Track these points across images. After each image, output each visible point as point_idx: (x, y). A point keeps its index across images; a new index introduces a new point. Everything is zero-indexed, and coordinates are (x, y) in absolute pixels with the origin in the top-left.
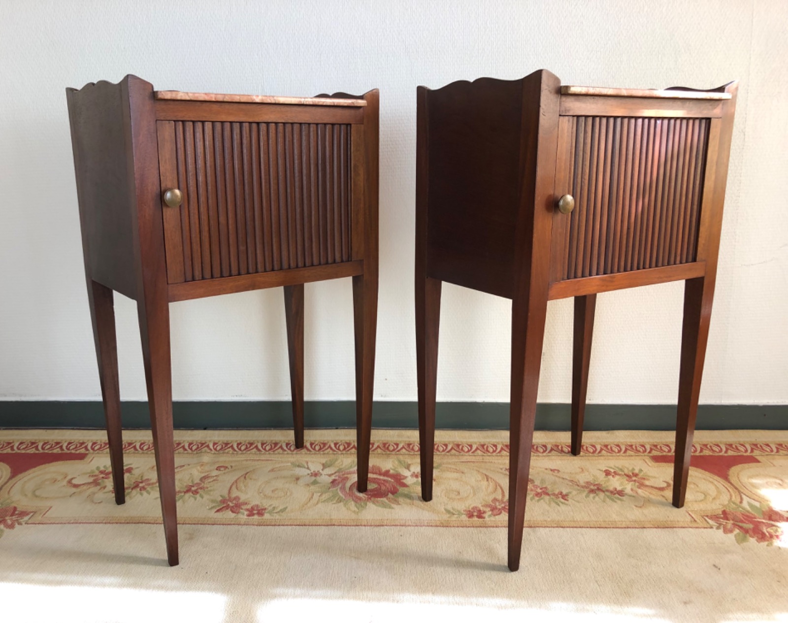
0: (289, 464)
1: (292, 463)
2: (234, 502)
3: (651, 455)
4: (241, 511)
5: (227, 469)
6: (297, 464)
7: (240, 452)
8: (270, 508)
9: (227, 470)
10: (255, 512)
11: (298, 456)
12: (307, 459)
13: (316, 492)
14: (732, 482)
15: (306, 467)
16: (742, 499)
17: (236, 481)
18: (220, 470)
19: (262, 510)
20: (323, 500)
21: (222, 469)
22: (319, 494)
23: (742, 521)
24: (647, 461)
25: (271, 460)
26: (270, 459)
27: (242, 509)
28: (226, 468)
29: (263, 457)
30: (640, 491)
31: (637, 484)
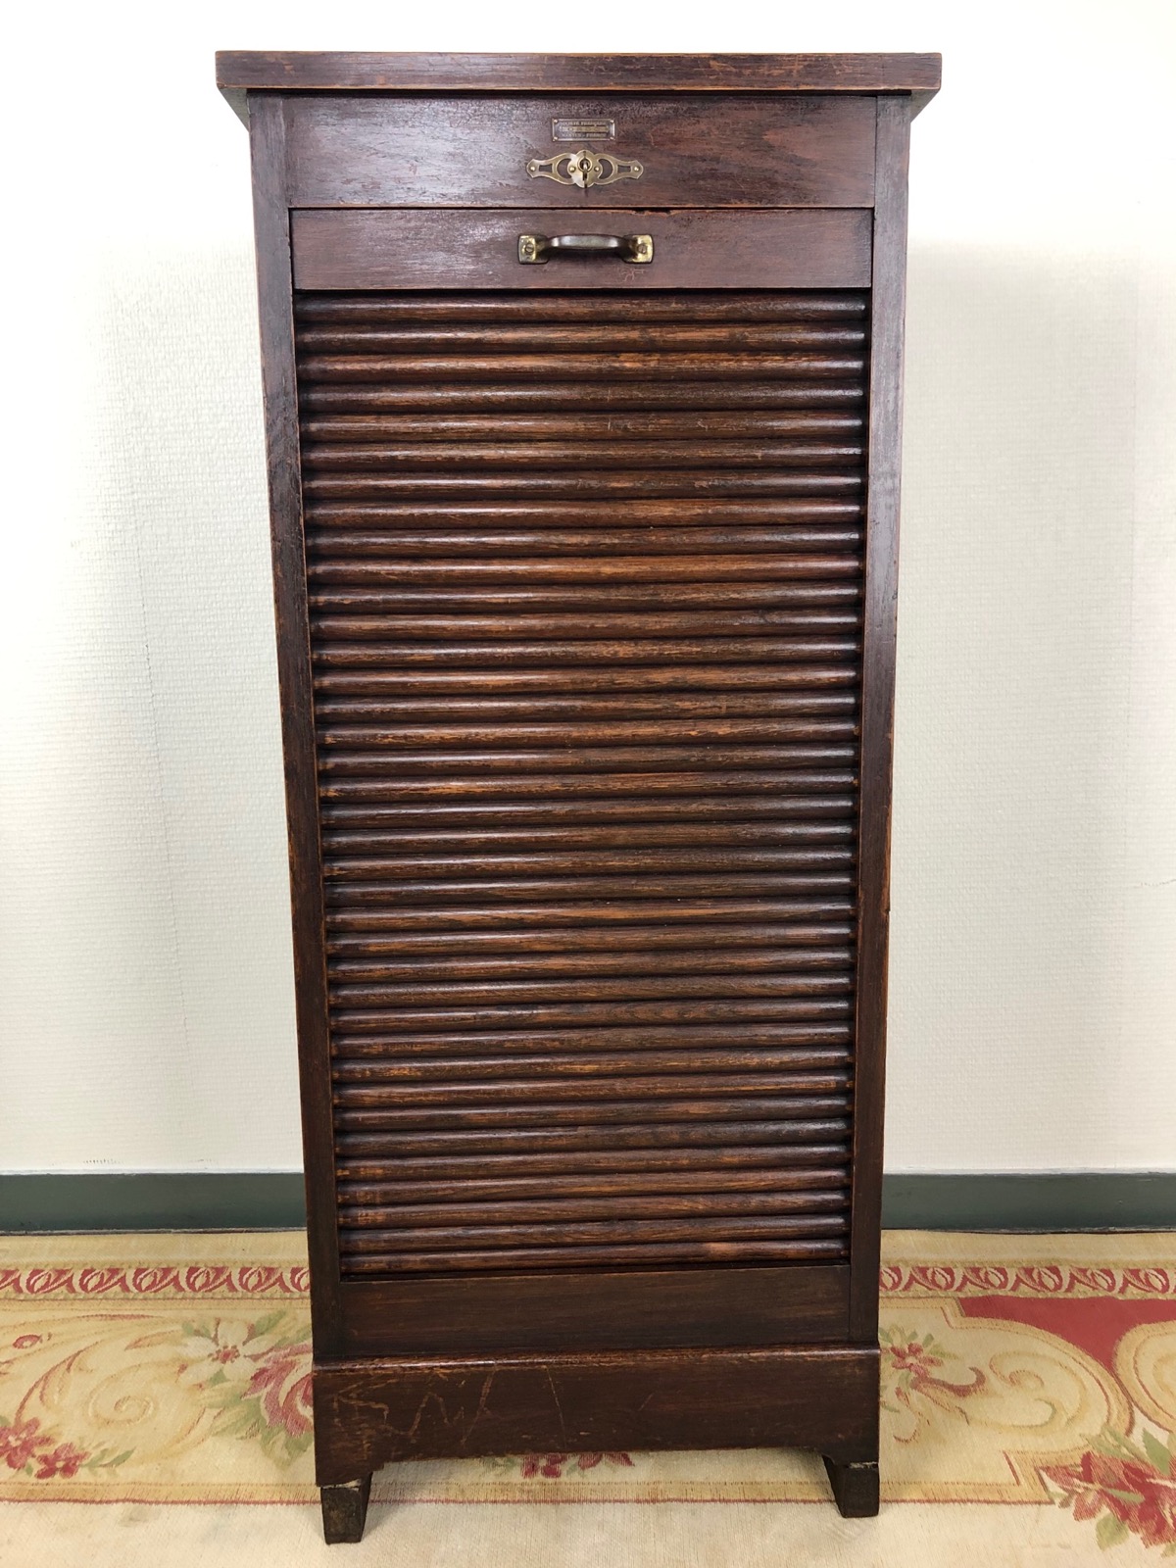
0: (178, 1327)
1: (186, 1325)
2: (23, 1435)
3: (961, 1295)
4: (31, 1461)
5: (38, 1342)
6: (195, 1326)
7: (83, 1295)
8: (95, 1454)
9: (38, 1345)
10: (60, 1464)
11: (205, 1304)
12: (219, 1314)
13: (211, 1406)
14: (1120, 1371)
15: (212, 1336)
16: (1132, 1423)
17: (46, 1377)
18: (21, 1347)
19: (78, 1457)
20: (219, 1430)
21: (27, 1343)
22: (215, 1412)
23: (1121, 1486)
24: (948, 1311)
25: (143, 1316)
26: (141, 1313)
27: (33, 1456)
28: (36, 1338)
29: (128, 1309)
30: (914, 1395)
31: (913, 1375)
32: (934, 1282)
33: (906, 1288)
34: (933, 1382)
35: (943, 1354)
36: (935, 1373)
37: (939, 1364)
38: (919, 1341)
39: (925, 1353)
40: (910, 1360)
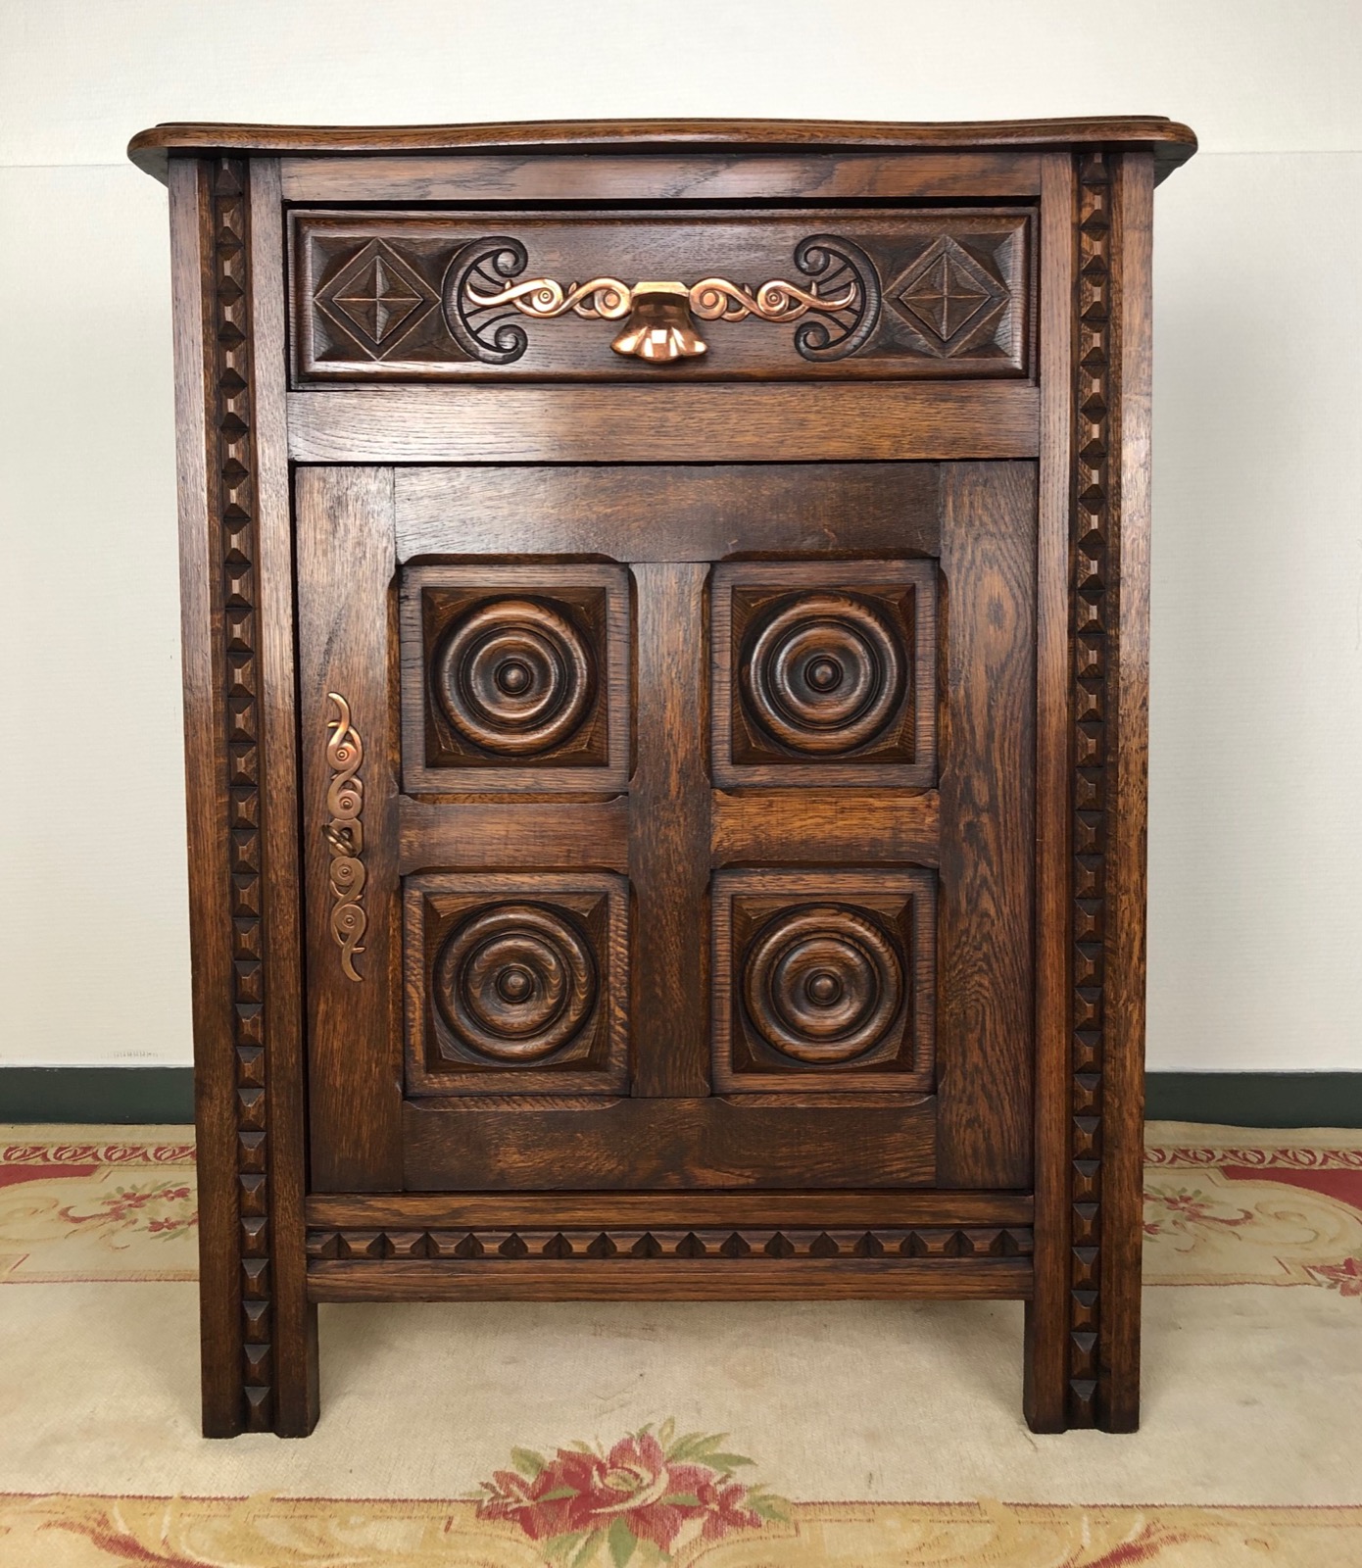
3: (1222, 1164)
24: (1213, 1175)
30: (1189, 1225)
31: (1187, 1214)
32: (1196, 1158)
33: (1172, 1161)
34: (1205, 1217)
35: (1213, 1202)
36: (1206, 1212)
37: (1209, 1207)
38: (1189, 1193)
39: (1195, 1201)
40: (1182, 1205)
